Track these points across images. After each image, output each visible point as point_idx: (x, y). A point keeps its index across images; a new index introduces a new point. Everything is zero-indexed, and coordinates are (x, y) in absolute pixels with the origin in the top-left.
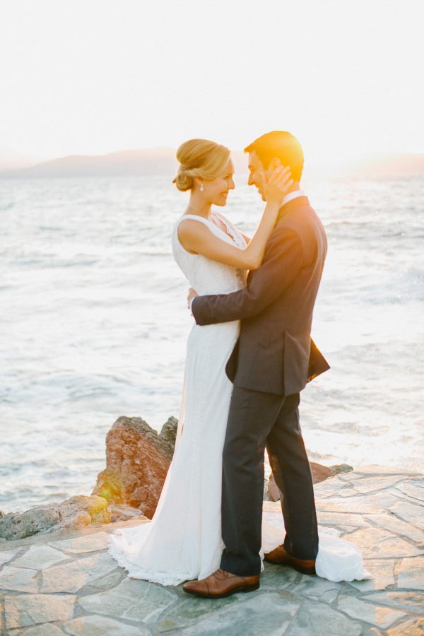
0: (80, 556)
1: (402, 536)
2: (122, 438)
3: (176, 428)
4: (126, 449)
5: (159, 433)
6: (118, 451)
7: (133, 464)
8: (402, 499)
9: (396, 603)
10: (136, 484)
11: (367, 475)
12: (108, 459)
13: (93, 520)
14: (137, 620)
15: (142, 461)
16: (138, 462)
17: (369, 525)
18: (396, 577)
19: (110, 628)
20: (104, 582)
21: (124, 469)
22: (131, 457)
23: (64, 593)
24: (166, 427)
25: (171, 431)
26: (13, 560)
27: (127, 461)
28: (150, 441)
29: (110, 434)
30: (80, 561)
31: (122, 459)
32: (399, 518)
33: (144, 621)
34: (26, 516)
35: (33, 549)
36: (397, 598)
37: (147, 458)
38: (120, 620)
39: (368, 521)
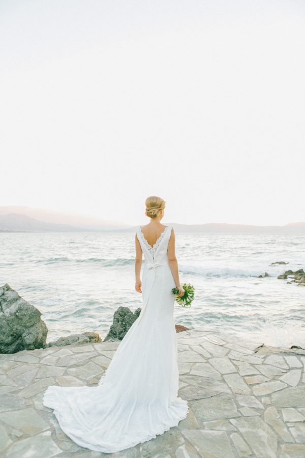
0: (78, 353)
1: (200, 355)
2: (119, 314)
3: (140, 312)
4: (120, 318)
5: (134, 313)
6: (118, 319)
7: (122, 324)
8: (207, 341)
9: (186, 380)
10: (122, 331)
11: (197, 331)
12: (114, 321)
13: (90, 341)
14: (84, 378)
15: (126, 323)
16: (124, 323)
17: (190, 349)
18: (191, 370)
19: (73, 381)
20: (80, 364)
21: (119, 326)
22: (122, 321)
23: (64, 366)
24: (136, 311)
25: (138, 313)
26: (53, 353)
27: (120, 323)
28: (130, 316)
29: (116, 312)
30: (76, 355)
31: (119, 322)
32: (203, 348)
33: (87, 379)
34: (67, 338)
35: (62, 350)
36: (187, 378)
37: (128, 322)
38: (78, 378)
39: (190, 348)
